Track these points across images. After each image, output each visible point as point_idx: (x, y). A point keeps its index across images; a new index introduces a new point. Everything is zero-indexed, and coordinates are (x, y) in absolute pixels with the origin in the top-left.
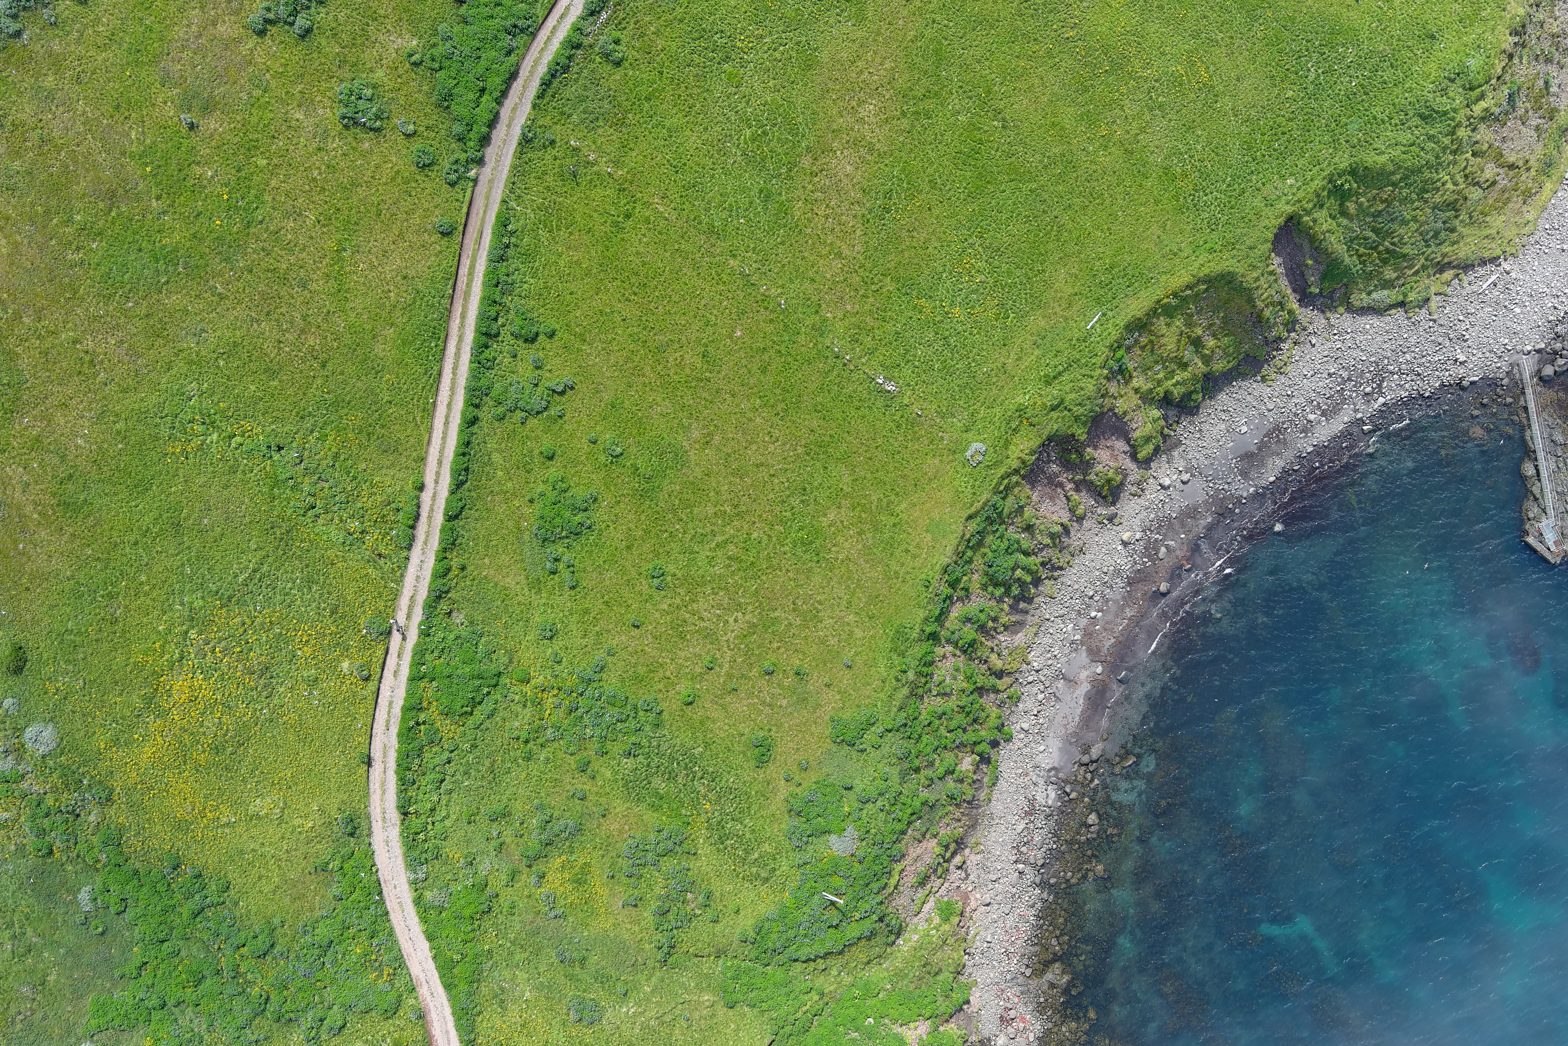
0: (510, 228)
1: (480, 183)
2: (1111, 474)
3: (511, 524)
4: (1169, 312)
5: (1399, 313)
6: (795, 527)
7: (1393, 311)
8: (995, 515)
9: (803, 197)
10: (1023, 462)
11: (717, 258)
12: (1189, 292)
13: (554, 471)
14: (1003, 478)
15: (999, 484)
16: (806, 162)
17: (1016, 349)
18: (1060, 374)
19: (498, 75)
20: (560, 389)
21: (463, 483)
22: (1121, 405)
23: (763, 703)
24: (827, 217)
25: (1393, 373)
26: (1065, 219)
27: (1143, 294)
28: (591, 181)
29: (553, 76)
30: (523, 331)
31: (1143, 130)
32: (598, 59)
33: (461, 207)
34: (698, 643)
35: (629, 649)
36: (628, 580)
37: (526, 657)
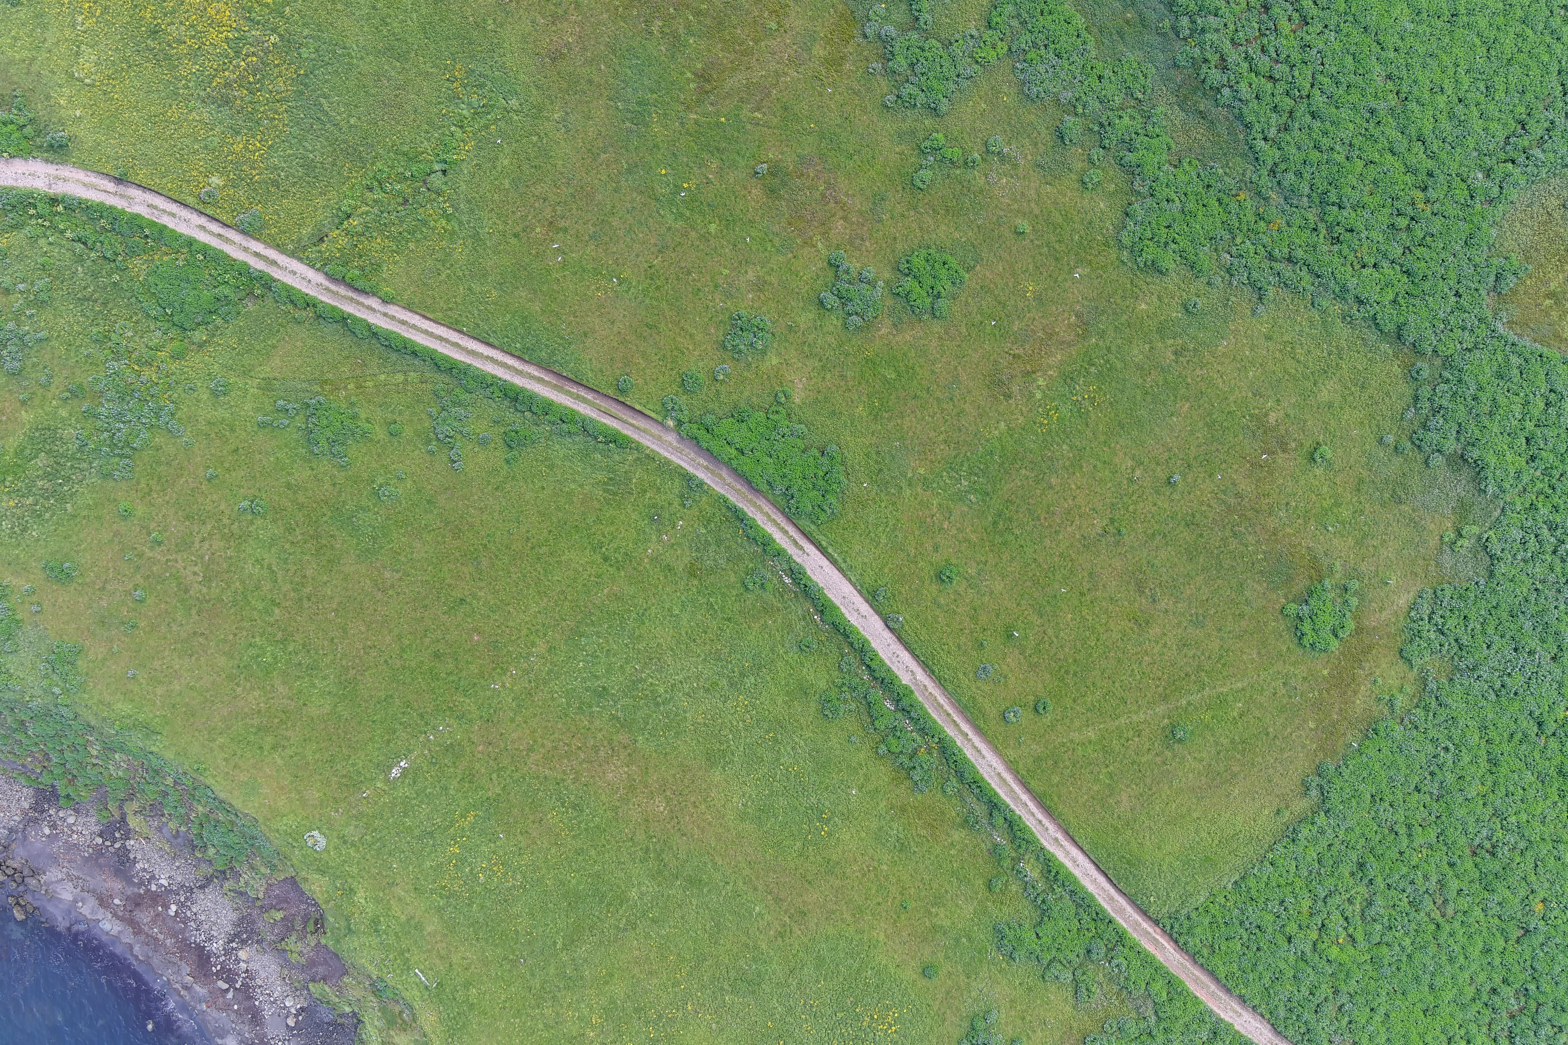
0: (613, 445)
1: (661, 428)
3: (330, 375)
6: (278, 653)
11: (550, 634)
13: (378, 432)
16: (624, 736)
17: (410, 900)
19: (752, 470)
20: (455, 456)
21: (379, 340)
23: (107, 582)
24: (569, 746)
28: (644, 532)
29: (742, 521)
30: (514, 434)
32: (751, 565)
33: (639, 404)
34: (178, 531)
35: (186, 463)
36: (254, 477)
37: (196, 360)
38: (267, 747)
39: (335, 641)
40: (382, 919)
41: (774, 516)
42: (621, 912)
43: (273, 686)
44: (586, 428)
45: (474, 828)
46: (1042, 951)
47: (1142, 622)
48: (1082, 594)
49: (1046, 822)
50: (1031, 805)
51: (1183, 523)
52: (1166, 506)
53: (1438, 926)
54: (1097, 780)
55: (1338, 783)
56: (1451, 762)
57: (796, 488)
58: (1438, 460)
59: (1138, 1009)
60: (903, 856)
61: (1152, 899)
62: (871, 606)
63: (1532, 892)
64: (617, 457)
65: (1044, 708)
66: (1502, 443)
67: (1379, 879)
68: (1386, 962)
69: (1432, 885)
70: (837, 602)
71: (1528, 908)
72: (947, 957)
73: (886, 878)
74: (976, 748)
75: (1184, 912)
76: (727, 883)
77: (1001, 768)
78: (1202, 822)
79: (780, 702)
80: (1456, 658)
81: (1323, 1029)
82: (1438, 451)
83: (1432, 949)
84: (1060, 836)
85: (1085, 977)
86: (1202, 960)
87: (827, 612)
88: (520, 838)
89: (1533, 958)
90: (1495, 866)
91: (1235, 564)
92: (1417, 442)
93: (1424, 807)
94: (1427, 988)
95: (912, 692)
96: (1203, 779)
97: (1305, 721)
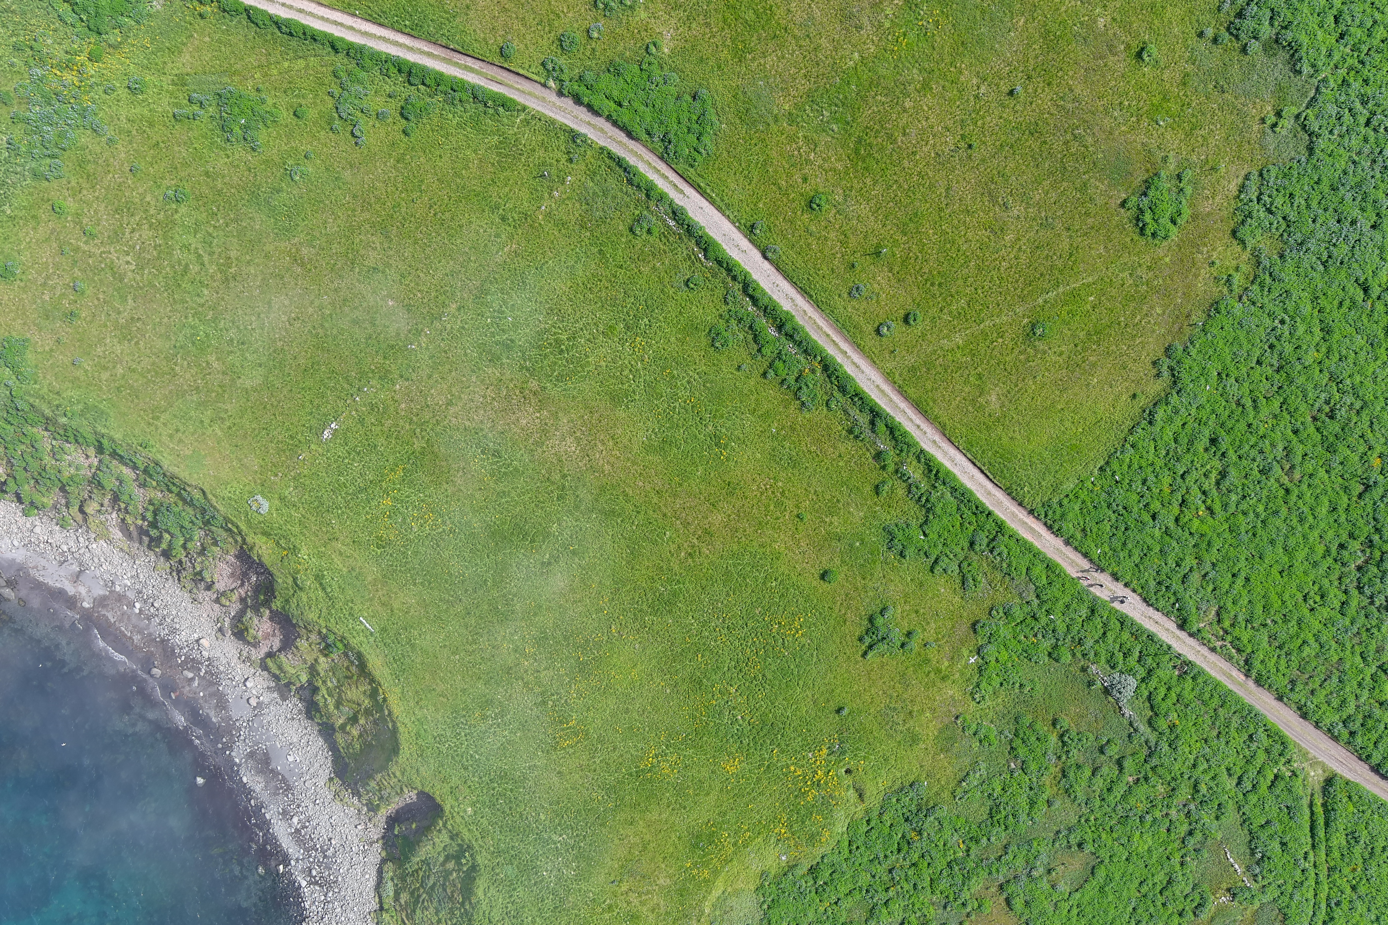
0: (501, 109)
1: (543, 89)
2: (251, 631)
3: (238, 66)
4: (373, 694)
5: (374, 905)
6: (210, 331)
7: (377, 900)
8: (207, 517)
9: (504, 378)
10: (252, 548)
11: (459, 294)
12: (386, 713)
13: (285, 116)
14: (237, 527)
15: (233, 524)
16: (533, 384)
17: (348, 552)
18: (324, 589)
19: (631, 120)
20: (357, 133)
21: (279, 28)
22: (302, 644)
23: (48, 277)
24: (484, 397)
25: (325, 896)
26: (459, 608)
27: (386, 671)
28: (536, 190)
29: (625, 170)
30: (410, 107)
31: (526, 684)
32: (637, 212)
33: (523, 68)
34: (110, 225)
35: (112, 160)
36: (176, 168)
37: (112, 62)
38: (207, 421)
39: (262, 316)
40: (325, 573)
41: (654, 164)
42: (544, 547)
43: (208, 363)
44: (477, 95)
45: (404, 480)
46: (930, 547)
47: (998, 230)
48: (941, 210)
49: (925, 426)
50: (910, 412)
51: (1027, 132)
52: (1011, 118)
53: (1287, 491)
54: (966, 382)
55: (1187, 362)
56: (1288, 333)
57: (673, 132)
58: (1255, 46)
59: (1020, 594)
60: (796, 472)
61: (1026, 489)
62: (750, 241)
63: (1370, 449)
64: (505, 120)
65: (915, 320)
66: (1313, 22)
67: (1231, 452)
68: (1243, 531)
69: (1280, 452)
70: (718, 238)
71: (1366, 464)
72: (843, 562)
73: (783, 493)
74: (854, 364)
75: (1055, 500)
76: (638, 512)
77: (879, 380)
78: (1066, 413)
79: (673, 339)
80: (1285, 235)
81: (1191, 597)
82: (1255, 38)
83: (1284, 511)
84: (937, 438)
85: (970, 568)
86: (1076, 544)
87: (710, 248)
88: (445, 486)
89: (1375, 510)
90: (1334, 427)
91: (1077, 165)
92: (1235, 32)
93: (1267, 379)
94: (1281, 550)
95: (793, 316)
96: (1064, 371)
97: (1152, 308)
